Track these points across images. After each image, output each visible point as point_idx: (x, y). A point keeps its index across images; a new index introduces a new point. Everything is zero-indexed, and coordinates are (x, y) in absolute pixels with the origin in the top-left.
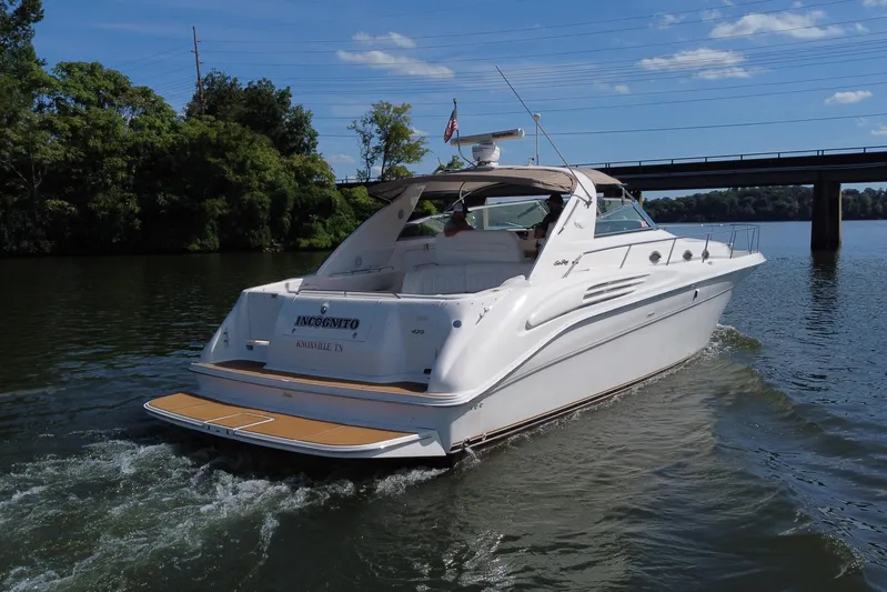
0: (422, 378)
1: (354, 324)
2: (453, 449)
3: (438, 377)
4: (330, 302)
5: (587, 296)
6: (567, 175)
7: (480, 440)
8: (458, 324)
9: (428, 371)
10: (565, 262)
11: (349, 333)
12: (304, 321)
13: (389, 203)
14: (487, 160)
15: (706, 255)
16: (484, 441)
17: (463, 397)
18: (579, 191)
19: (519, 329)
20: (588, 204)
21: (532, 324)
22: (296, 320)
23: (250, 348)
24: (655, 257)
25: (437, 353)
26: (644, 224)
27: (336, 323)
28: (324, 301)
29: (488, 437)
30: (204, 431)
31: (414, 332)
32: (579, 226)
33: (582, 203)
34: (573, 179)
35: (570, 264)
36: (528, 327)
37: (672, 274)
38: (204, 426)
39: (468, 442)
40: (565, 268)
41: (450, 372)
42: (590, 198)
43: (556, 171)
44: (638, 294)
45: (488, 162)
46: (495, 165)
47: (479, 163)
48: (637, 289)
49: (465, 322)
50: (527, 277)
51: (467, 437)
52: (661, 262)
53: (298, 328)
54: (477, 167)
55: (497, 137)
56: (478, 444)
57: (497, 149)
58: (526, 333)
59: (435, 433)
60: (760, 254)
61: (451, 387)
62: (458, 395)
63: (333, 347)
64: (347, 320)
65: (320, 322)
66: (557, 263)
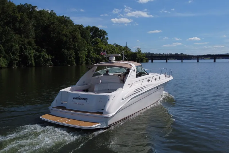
0: (101, 111)
1: (86, 99)
2: (108, 126)
3: (105, 111)
4: (81, 94)
5: (134, 92)
6: (129, 64)
8: (109, 100)
9: (103, 109)
10: (130, 84)
11: (85, 101)
12: (75, 98)
13: (90, 69)
14: (112, 60)
15: (160, 78)
17: (111, 115)
18: (132, 68)
19: (121, 100)
20: (134, 71)
21: (124, 98)
22: (73, 98)
23: (62, 103)
24: (149, 81)
25: (105, 106)
26: (146, 73)
27: (83, 99)
28: (79, 94)
29: (115, 123)
30: (56, 123)
32: (132, 76)
33: (133, 71)
34: (131, 65)
35: (131, 85)
36: (123, 99)
37: (152, 85)
38: (55, 122)
39: (111, 124)
40: (130, 86)
41: (107, 110)
42: (135, 69)
43: (127, 64)
44: (145, 90)
45: (113, 61)
46: (114, 62)
47: (111, 61)
48: (145, 89)
49: (110, 99)
50: (122, 88)
51: (111, 123)
52: (150, 82)
53: (74, 100)
54: (110, 62)
55: (115, 55)
56: (113, 124)
57: (115, 58)
58: (122, 101)
59: (105, 123)
60: (172, 77)
61: (108, 113)
62: (109, 115)
63: (82, 104)
64: (85, 98)
65: (79, 98)
66: (128, 85)
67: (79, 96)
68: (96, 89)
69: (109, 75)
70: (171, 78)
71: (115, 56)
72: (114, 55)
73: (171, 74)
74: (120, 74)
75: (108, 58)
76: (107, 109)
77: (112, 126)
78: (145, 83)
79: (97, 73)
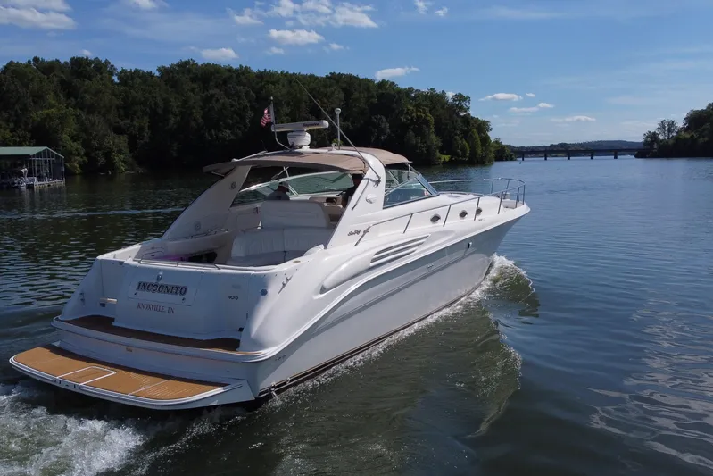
0: (238, 336)
1: (183, 291)
2: (261, 394)
3: (249, 333)
4: (164, 271)
5: (374, 260)
6: (358, 158)
7: (285, 383)
8: (264, 293)
9: (241, 330)
10: (358, 232)
11: (179, 297)
12: (143, 286)
13: (223, 178)
14: (300, 144)
15: (479, 211)
16: (288, 384)
17: (269, 352)
18: (369, 174)
19: (317, 294)
20: (378, 182)
21: (327, 286)
22: (137, 286)
23: (103, 305)
24: (435, 219)
25: (249, 315)
26: (426, 193)
27: (169, 289)
28: (160, 270)
29: (291, 381)
30: (58, 385)
31: (230, 297)
32: (369, 201)
33: (371, 184)
34: (365, 162)
35: (361, 233)
36: (323, 290)
37: (446, 233)
38: (55, 381)
39: (274, 387)
40: (358, 237)
41: (257, 331)
42: (379, 178)
43: (352, 156)
44: (419, 253)
45: (301, 147)
46: (306, 149)
47: (293, 147)
48: (418, 250)
49: (270, 291)
50: (325, 248)
51: (274, 384)
52: (440, 222)
53: (139, 292)
54: (291, 149)
55: (307, 126)
56: (281, 388)
57: (308, 135)
58: (322, 296)
59: (245, 383)
60: (525, 205)
61: (260, 345)
62: (263, 352)
63: (166, 309)
64: (177, 287)
65: (156, 287)
66: (351, 234)
67: (159, 279)
68: (237, 250)
69: (288, 199)
70: (523, 210)
71: (308, 129)
72: (305, 125)
73: (521, 197)
74: (334, 196)
75: (283, 136)
76: (256, 327)
77: (278, 392)
78: (422, 227)
79: (250, 192)
